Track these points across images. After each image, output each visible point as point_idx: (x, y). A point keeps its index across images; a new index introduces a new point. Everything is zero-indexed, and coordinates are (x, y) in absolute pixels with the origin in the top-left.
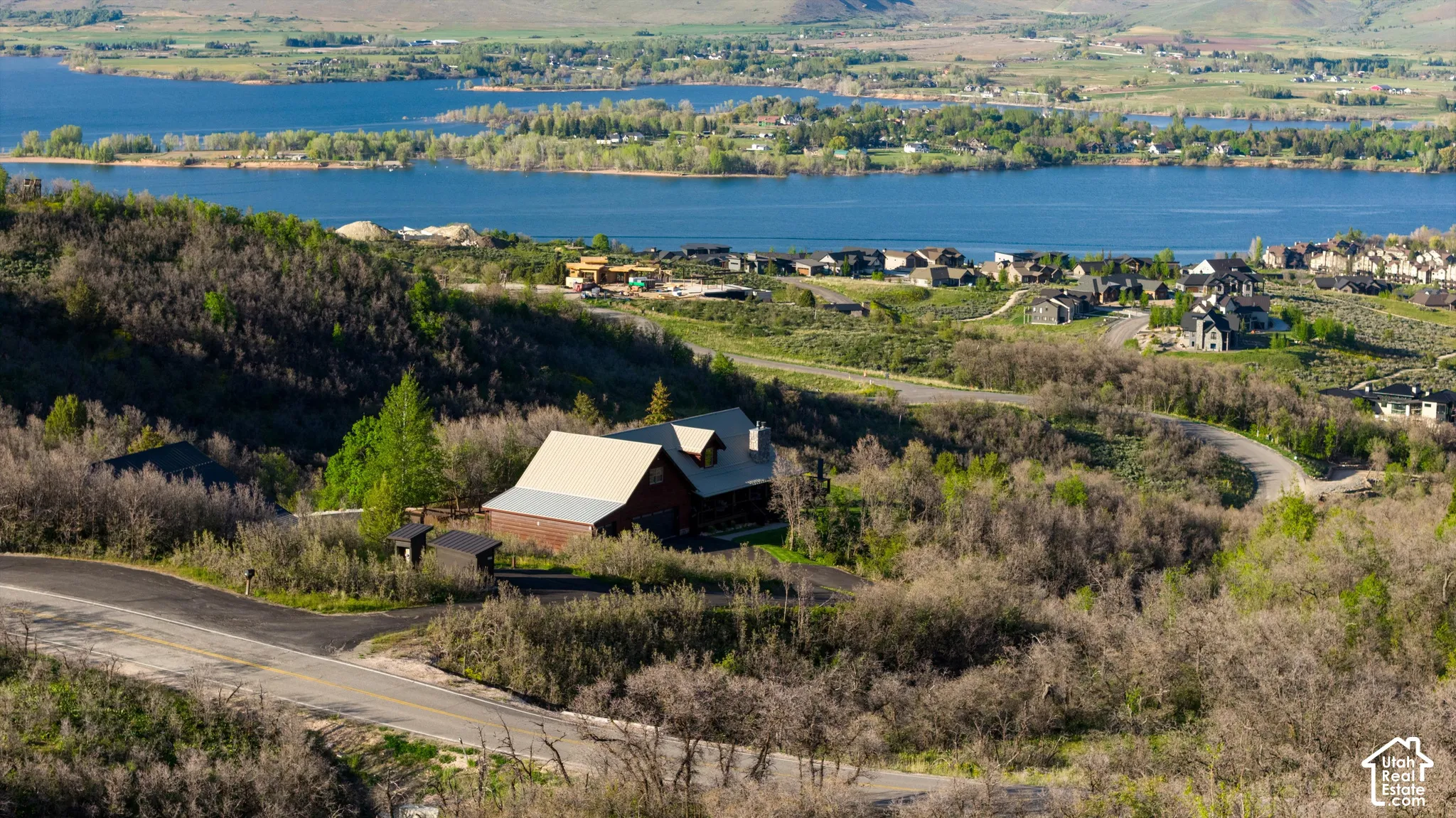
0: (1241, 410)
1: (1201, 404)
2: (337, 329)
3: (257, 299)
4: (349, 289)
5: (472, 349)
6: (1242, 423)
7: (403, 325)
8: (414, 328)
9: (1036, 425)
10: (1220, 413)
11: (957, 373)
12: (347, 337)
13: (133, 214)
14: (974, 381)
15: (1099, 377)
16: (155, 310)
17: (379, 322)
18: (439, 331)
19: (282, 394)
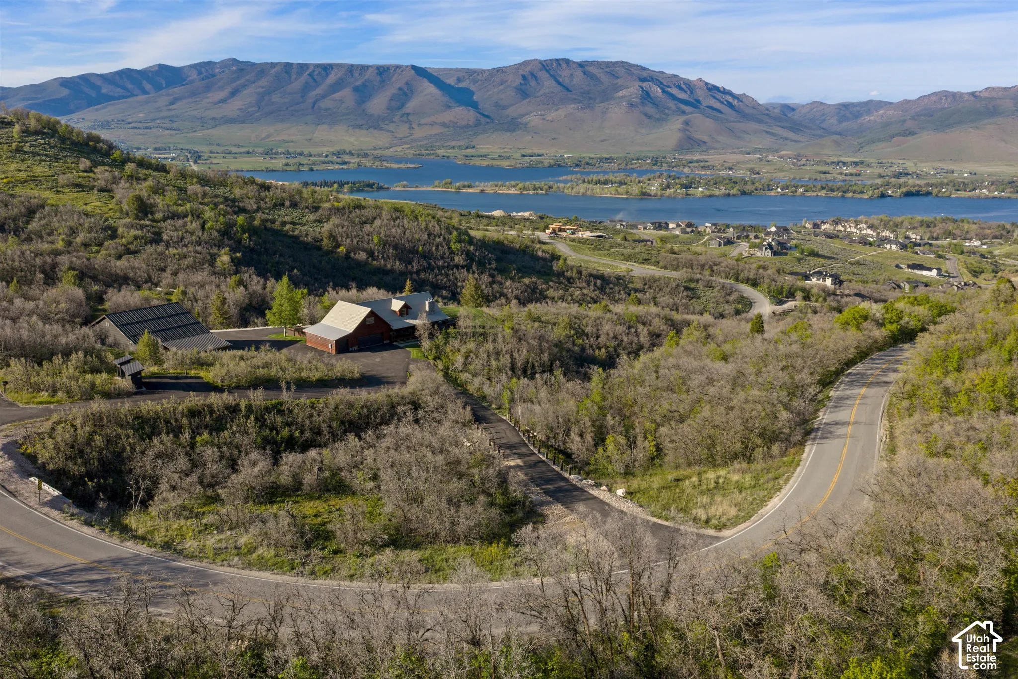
0: (755, 280)
1: (741, 276)
2: (420, 248)
3: (394, 237)
4: (429, 235)
5: (469, 256)
6: (754, 284)
7: (446, 247)
8: (450, 248)
9: (674, 285)
10: (747, 281)
11: (661, 264)
12: (424, 251)
13: (364, 208)
14: (665, 268)
15: (706, 267)
16: (355, 241)
17: (437, 246)
18: (458, 250)
19: (391, 272)
